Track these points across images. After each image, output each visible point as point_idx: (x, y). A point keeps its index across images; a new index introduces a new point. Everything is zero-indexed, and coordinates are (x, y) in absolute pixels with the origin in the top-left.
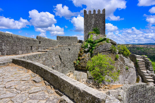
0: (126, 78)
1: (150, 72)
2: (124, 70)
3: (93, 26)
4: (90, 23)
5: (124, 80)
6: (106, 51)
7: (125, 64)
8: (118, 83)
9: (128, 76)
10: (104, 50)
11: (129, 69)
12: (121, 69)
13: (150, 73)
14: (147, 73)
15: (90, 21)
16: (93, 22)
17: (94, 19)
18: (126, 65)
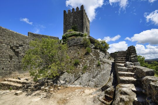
0: (94, 77)
1: (132, 64)
2: (95, 66)
3: (71, 24)
4: (69, 22)
5: (89, 81)
6: (78, 45)
7: (98, 59)
8: (79, 83)
9: (97, 75)
10: (75, 44)
11: (102, 64)
12: (90, 64)
13: (131, 66)
14: (125, 66)
15: (69, 19)
16: (71, 21)
17: (73, 17)
18: (100, 60)
